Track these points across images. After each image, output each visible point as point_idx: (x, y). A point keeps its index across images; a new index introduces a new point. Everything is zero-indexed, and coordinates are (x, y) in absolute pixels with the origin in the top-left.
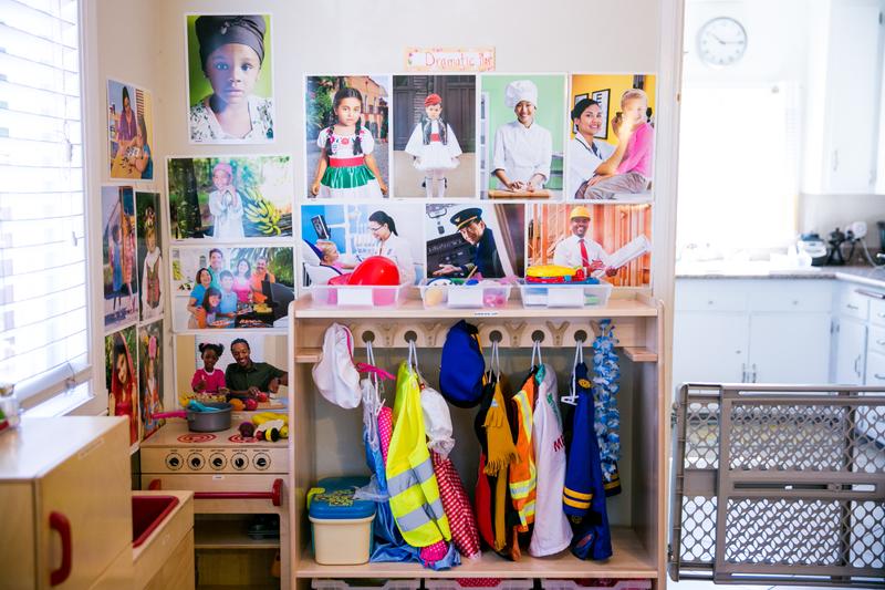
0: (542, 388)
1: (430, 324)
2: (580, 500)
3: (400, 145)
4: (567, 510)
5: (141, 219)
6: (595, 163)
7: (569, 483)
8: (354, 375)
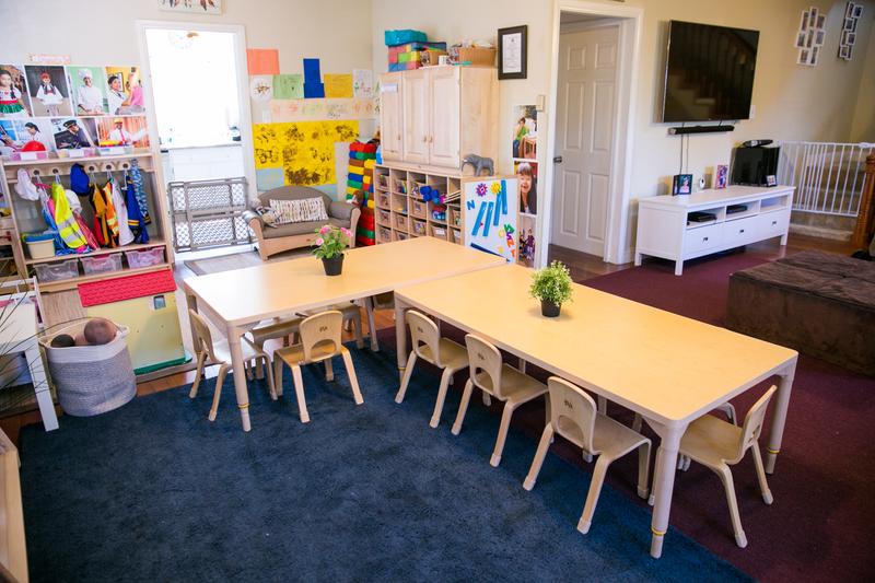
0: (114, 186)
1: (64, 165)
2: (135, 223)
3: (34, 94)
4: (132, 228)
6: (122, 101)
7: (129, 218)
8: (34, 188)
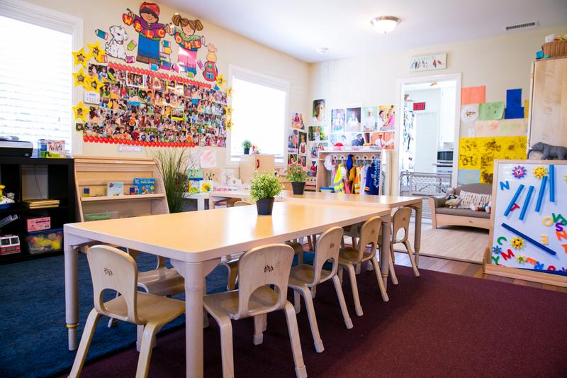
1: (345, 155)
2: (367, 189)
3: (347, 122)
4: (365, 191)
5: (300, 137)
7: (366, 186)
8: (331, 164)
